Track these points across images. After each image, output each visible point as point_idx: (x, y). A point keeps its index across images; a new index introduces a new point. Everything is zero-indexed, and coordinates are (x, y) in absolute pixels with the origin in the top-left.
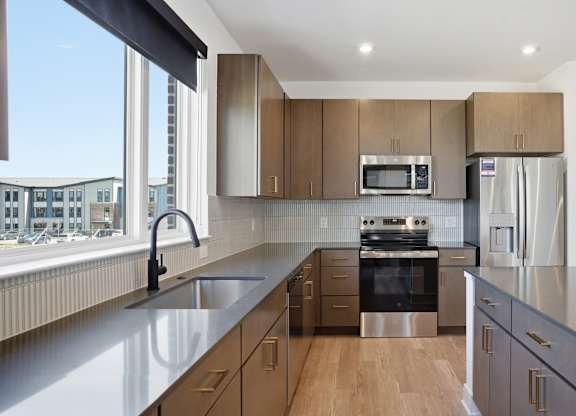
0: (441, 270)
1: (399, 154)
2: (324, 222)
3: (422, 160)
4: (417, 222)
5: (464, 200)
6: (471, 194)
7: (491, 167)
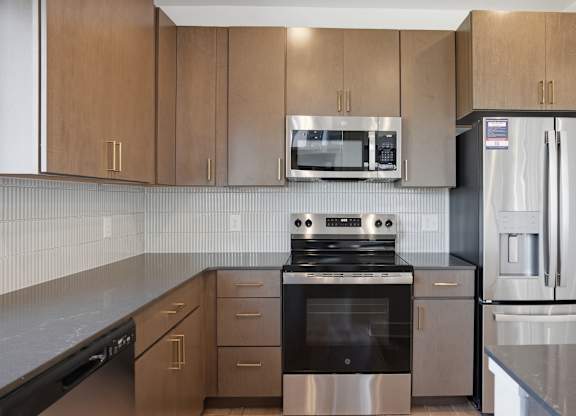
0: (417, 304)
1: (349, 113)
2: (235, 222)
3: (387, 124)
4: (378, 224)
5: (452, 190)
6: (465, 179)
7: (504, 133)
